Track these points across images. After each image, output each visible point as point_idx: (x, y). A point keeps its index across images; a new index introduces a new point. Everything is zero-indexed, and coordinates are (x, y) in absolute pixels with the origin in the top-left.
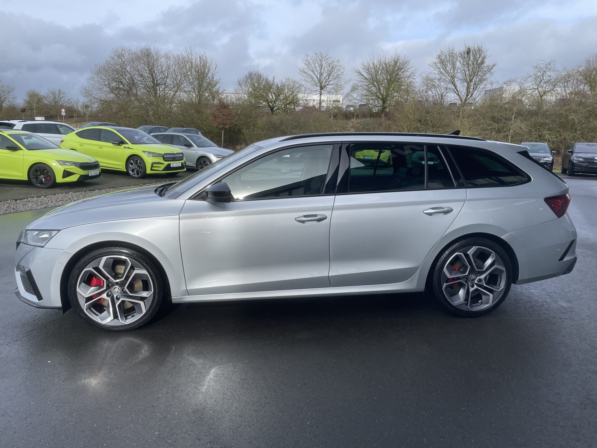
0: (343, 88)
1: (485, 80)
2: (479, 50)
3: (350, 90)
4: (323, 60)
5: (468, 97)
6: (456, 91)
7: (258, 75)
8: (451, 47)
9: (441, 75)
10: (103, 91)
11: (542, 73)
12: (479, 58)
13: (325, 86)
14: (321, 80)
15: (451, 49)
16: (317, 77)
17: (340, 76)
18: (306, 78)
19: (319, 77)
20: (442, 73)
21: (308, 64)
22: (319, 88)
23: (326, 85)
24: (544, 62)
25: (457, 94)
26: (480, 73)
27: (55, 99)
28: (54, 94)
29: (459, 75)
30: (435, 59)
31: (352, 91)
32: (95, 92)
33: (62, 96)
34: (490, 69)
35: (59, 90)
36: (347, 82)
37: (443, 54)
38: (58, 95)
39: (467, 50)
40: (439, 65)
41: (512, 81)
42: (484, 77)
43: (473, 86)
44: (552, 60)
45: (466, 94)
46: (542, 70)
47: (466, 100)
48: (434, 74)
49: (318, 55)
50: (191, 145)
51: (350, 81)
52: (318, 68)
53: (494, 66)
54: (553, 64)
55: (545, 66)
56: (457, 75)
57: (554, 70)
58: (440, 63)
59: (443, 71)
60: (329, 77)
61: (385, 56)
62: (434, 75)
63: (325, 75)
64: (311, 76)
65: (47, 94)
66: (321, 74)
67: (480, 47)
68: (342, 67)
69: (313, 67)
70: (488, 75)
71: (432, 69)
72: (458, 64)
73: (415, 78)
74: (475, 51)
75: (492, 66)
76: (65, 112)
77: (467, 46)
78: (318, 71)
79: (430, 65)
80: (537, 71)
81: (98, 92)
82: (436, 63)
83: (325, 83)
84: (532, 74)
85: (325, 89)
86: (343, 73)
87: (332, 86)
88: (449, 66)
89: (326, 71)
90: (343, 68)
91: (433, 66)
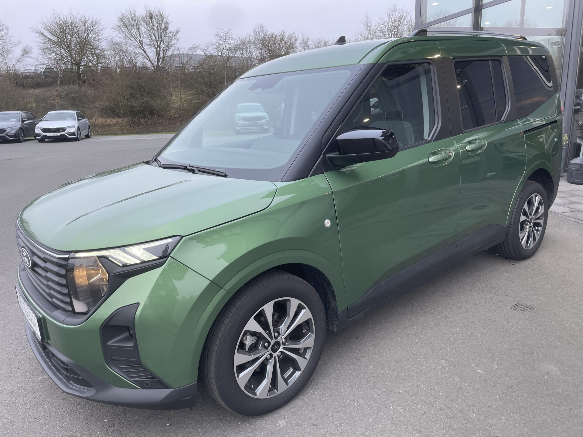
0: (11, 52)
1: (171, 46)
2: (160, 14)
3: (21, 54)
5: (160, 63)
6: (147, 57)
8: (132, 10)
9: (127, 39)
11: (223, 41)
12: (162, 23)
15: (132, 13)
20: (127, 37)
24: (223, 31)
25: (147, 59)
26: (166, 39)
29: (146, 41)
30: (118, 23)
31: (23, 55)
34: (175, 36)
36: (15, 45)
37: (125, 17)
39: (148, 14)
40: (123, 28)
41: (196, 47)
42: (171, 43)
43: (162, 51)
44: (229, 29)
45: (156, 60)
46: (222, 38)
47: (157, 65)
48: (119, 37)
51: (20, 44)
53: (178, 31)
54: (230, 32)
55: (224, 35)
56: (144, 40)
57: (232, 39)
58: (124, 26)
59: (128, 35)
61: (58, 16)
62: (121, 39)
67: (161, 13)
70: (174, 41)
71: (117, 32)
72: (143, 29)
74: (156, 15)
75: (176, 32)
77: (148, 10)
79: (113, 28)
80: (219, 39)
82: (119, 27)
84: (214, 41)
86: (7, 33)
91: (117, 30)
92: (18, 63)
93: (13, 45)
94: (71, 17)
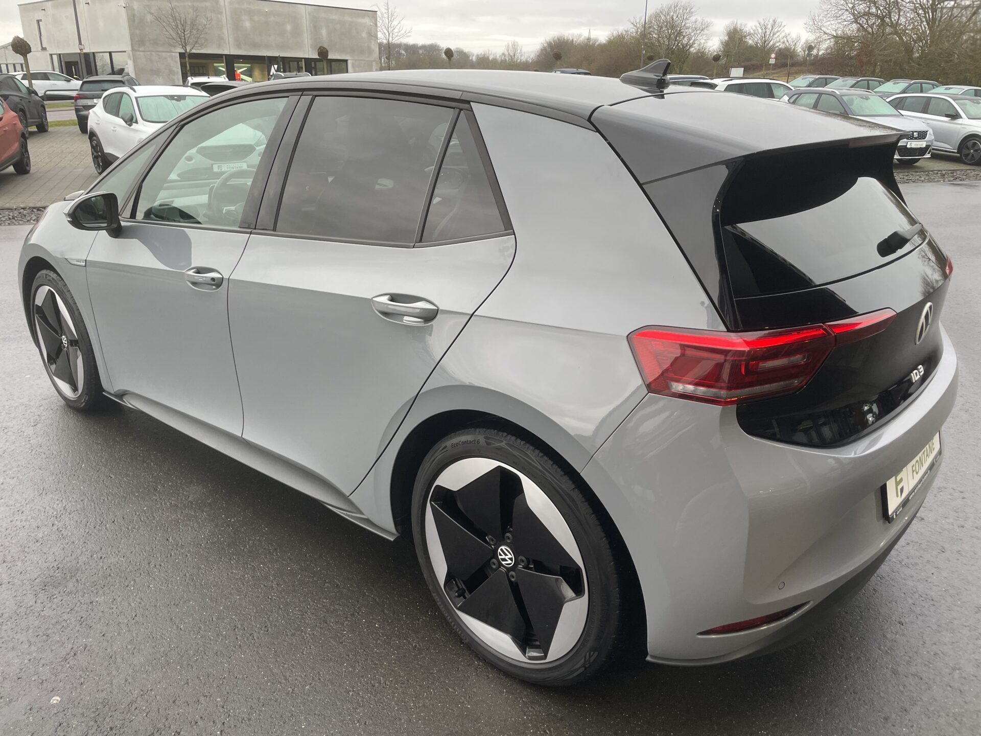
10: (840, 21)
27: (765, 35)
28: (765, 28)
32: (829, 23)
33: (776, 30)
35: (774, 21)
38: (771, 29)
50: (957, 115)
65: (754, 28)
76: (776, 58)
81: (833, 22)
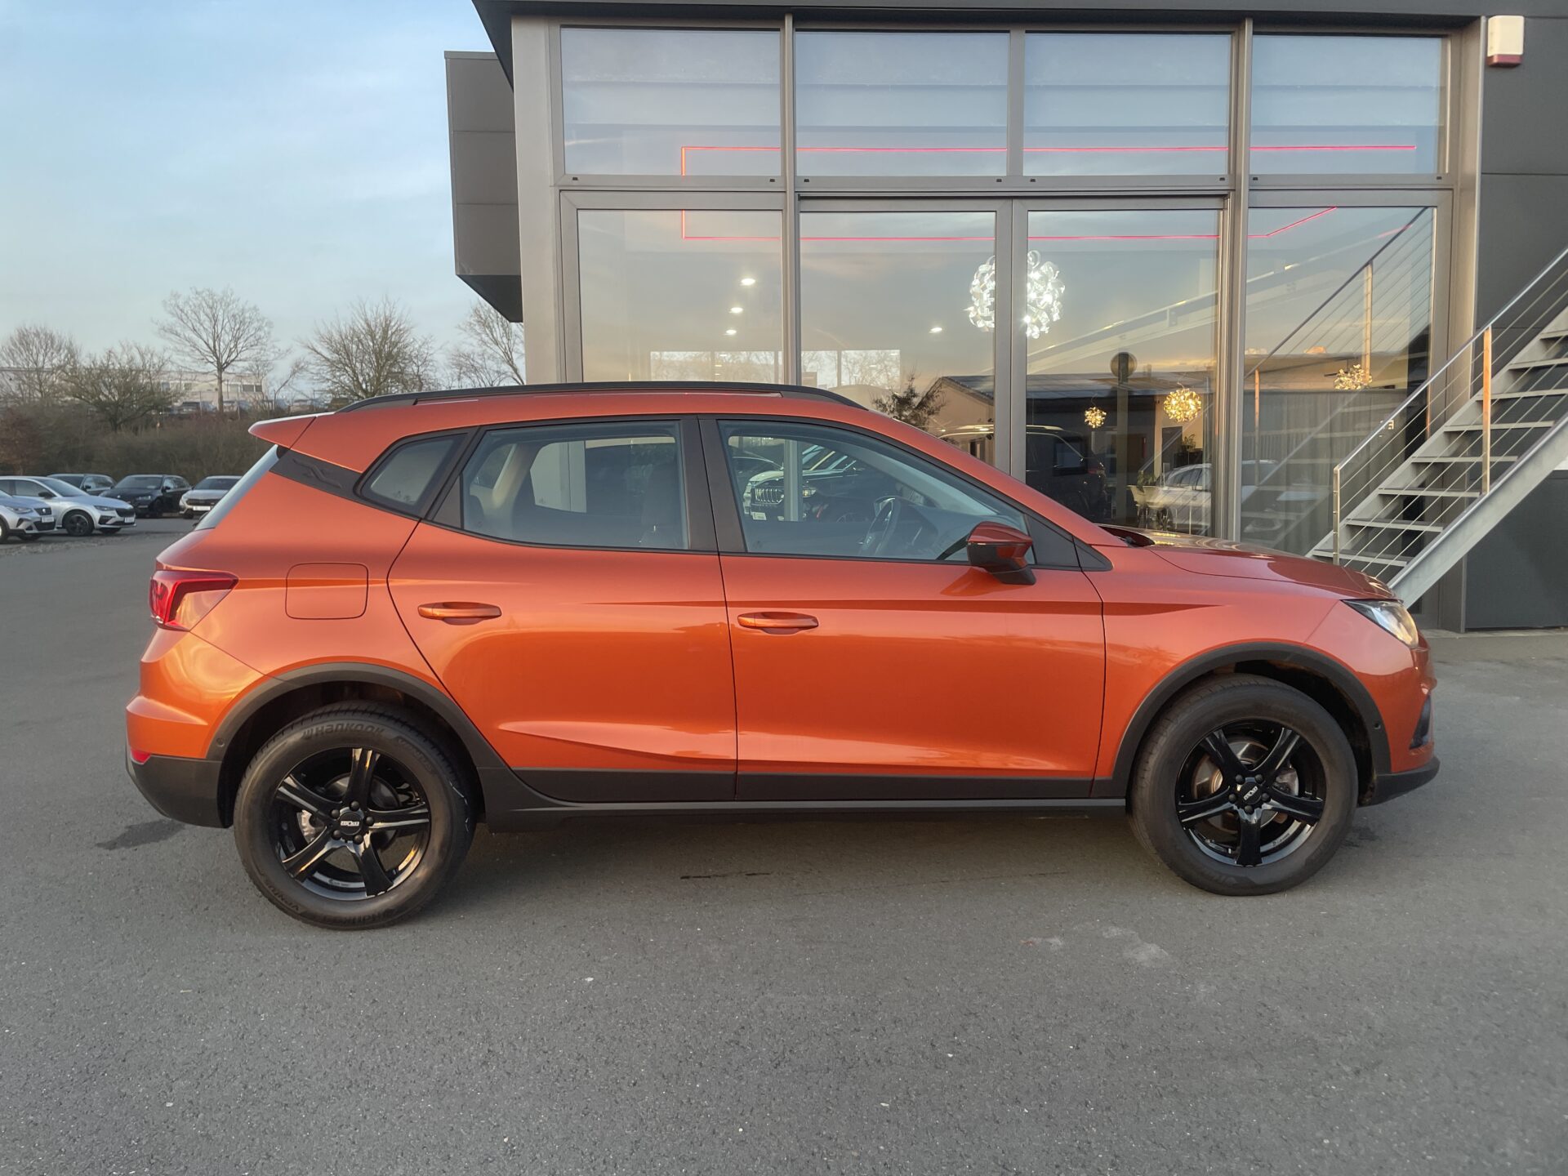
0: (272, 368)
3: (289, 373)
4: (219, 307)
7: (46, 335)
9: (485, 347)
13: (228, 364)
14: (217, 348)
16: (208, 345)
17: (264, 340)
18: (177, 345)
19: (211, 343)
20: (485, 343)
21: (180, 313)
22: (213, 368)
23: (233, 360)
25: (516, 378)
31: (294, 374)
36: (281, 355)
48: (470, 344)
49: (204, 295)
51: (286, 354)
52: (207, 323)
56: (516, 346)
58: (479, 323)
60: (236, 346)
61: (362, 305)
62: (472, 348)
63: (227, 338)
64: (189, 340)
66: (216, 338)
68: (266, 321)
69: (193, 321)
73: (431, 352)
78: (209, 330)
79: (459, 327)
82: (471, 324)
83: (229, 356)
85: (229, 369)
86: (269, 333)
87: (246, 364)
88: (497, 330)
89: (227, 329)
90: (270, 324)
91: (465, 331)
92: (283, 389)
93: (277, 355)
94: (385, 306)
